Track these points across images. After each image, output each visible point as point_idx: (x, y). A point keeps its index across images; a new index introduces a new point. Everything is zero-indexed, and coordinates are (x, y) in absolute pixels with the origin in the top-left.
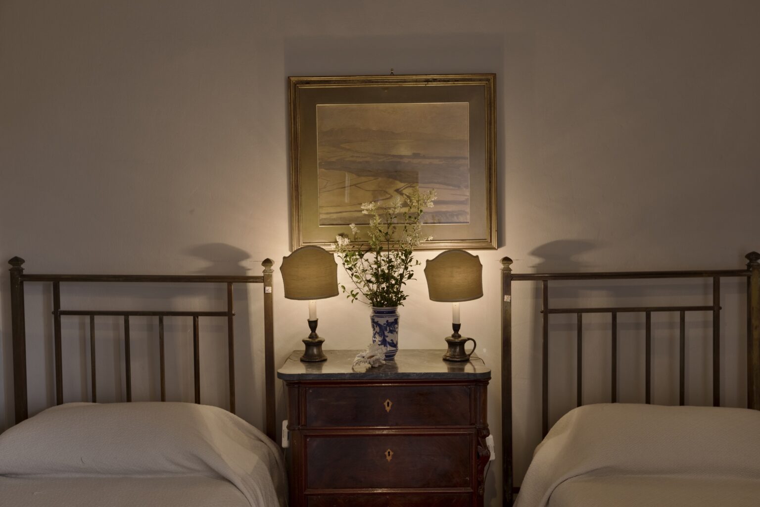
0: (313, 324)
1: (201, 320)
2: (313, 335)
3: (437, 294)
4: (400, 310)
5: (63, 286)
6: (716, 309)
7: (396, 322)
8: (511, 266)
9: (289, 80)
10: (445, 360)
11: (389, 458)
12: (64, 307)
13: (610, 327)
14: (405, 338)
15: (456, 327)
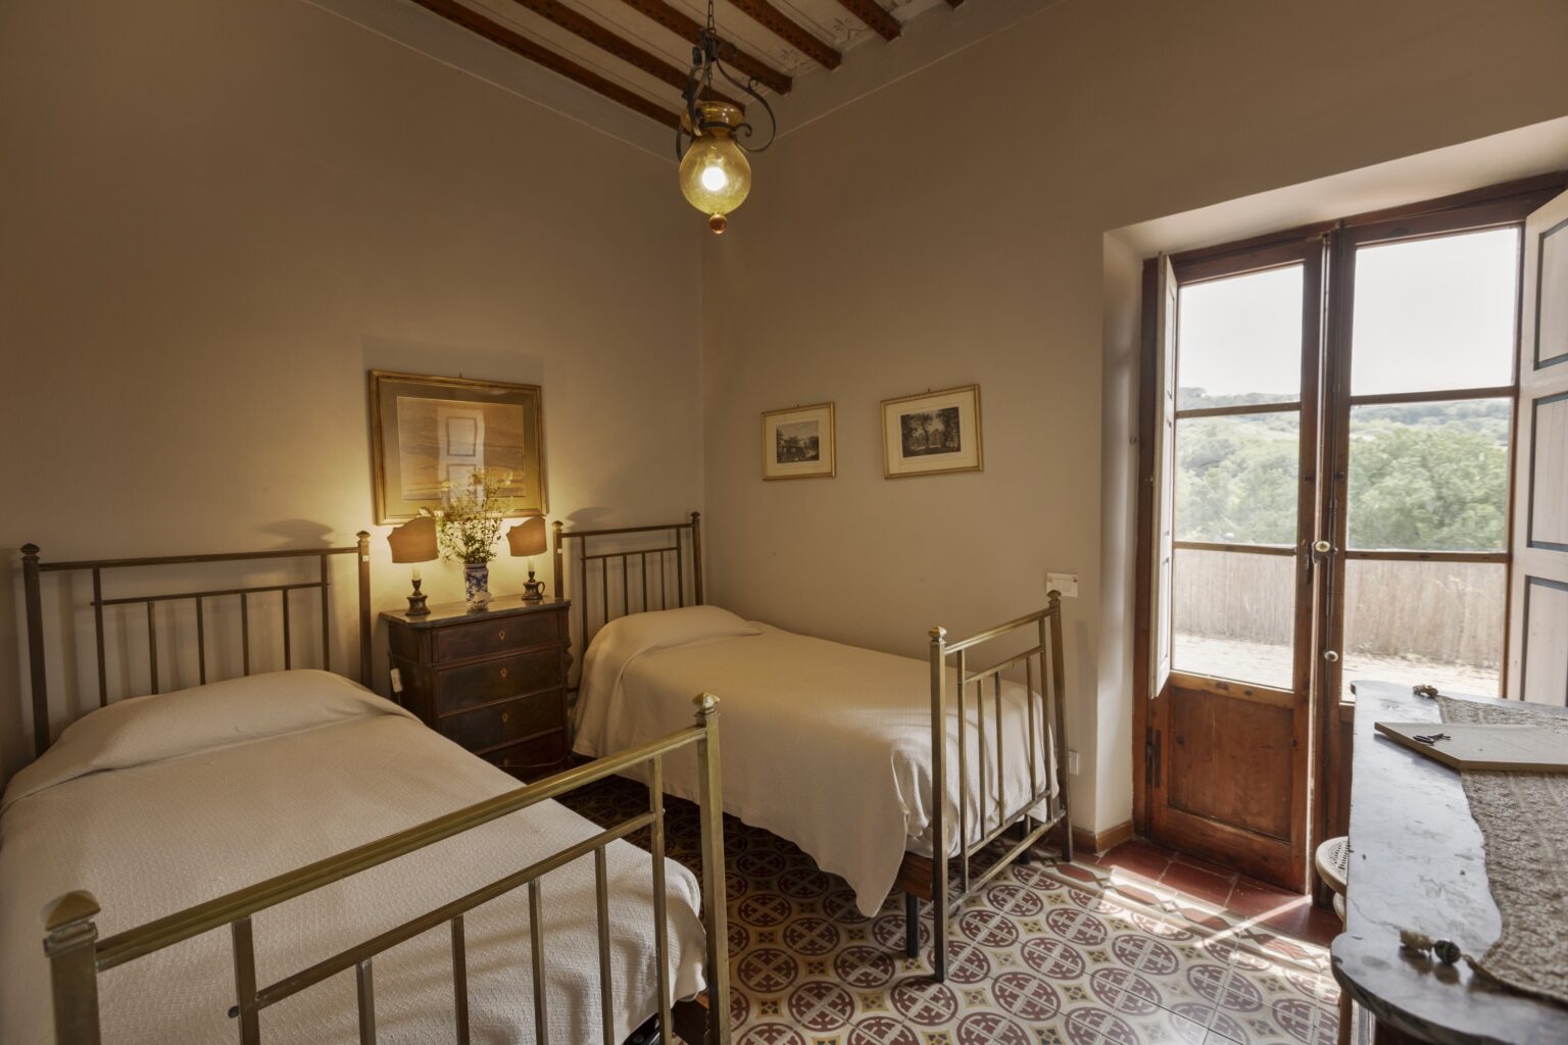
0: (417, 584)
1: (291, 593)
2: (417, 593)
3: (516, 551)
4: (489, 565)
5: (103, 571)
6: (678, 549)
7: (485, 577)
8: (562, 527)
9: (369, 374)
10: (523, 599)
11: (504, 675)
12: (105, 596)
13: (622, 567)
14: (492, 587)
15: (531, 574)
